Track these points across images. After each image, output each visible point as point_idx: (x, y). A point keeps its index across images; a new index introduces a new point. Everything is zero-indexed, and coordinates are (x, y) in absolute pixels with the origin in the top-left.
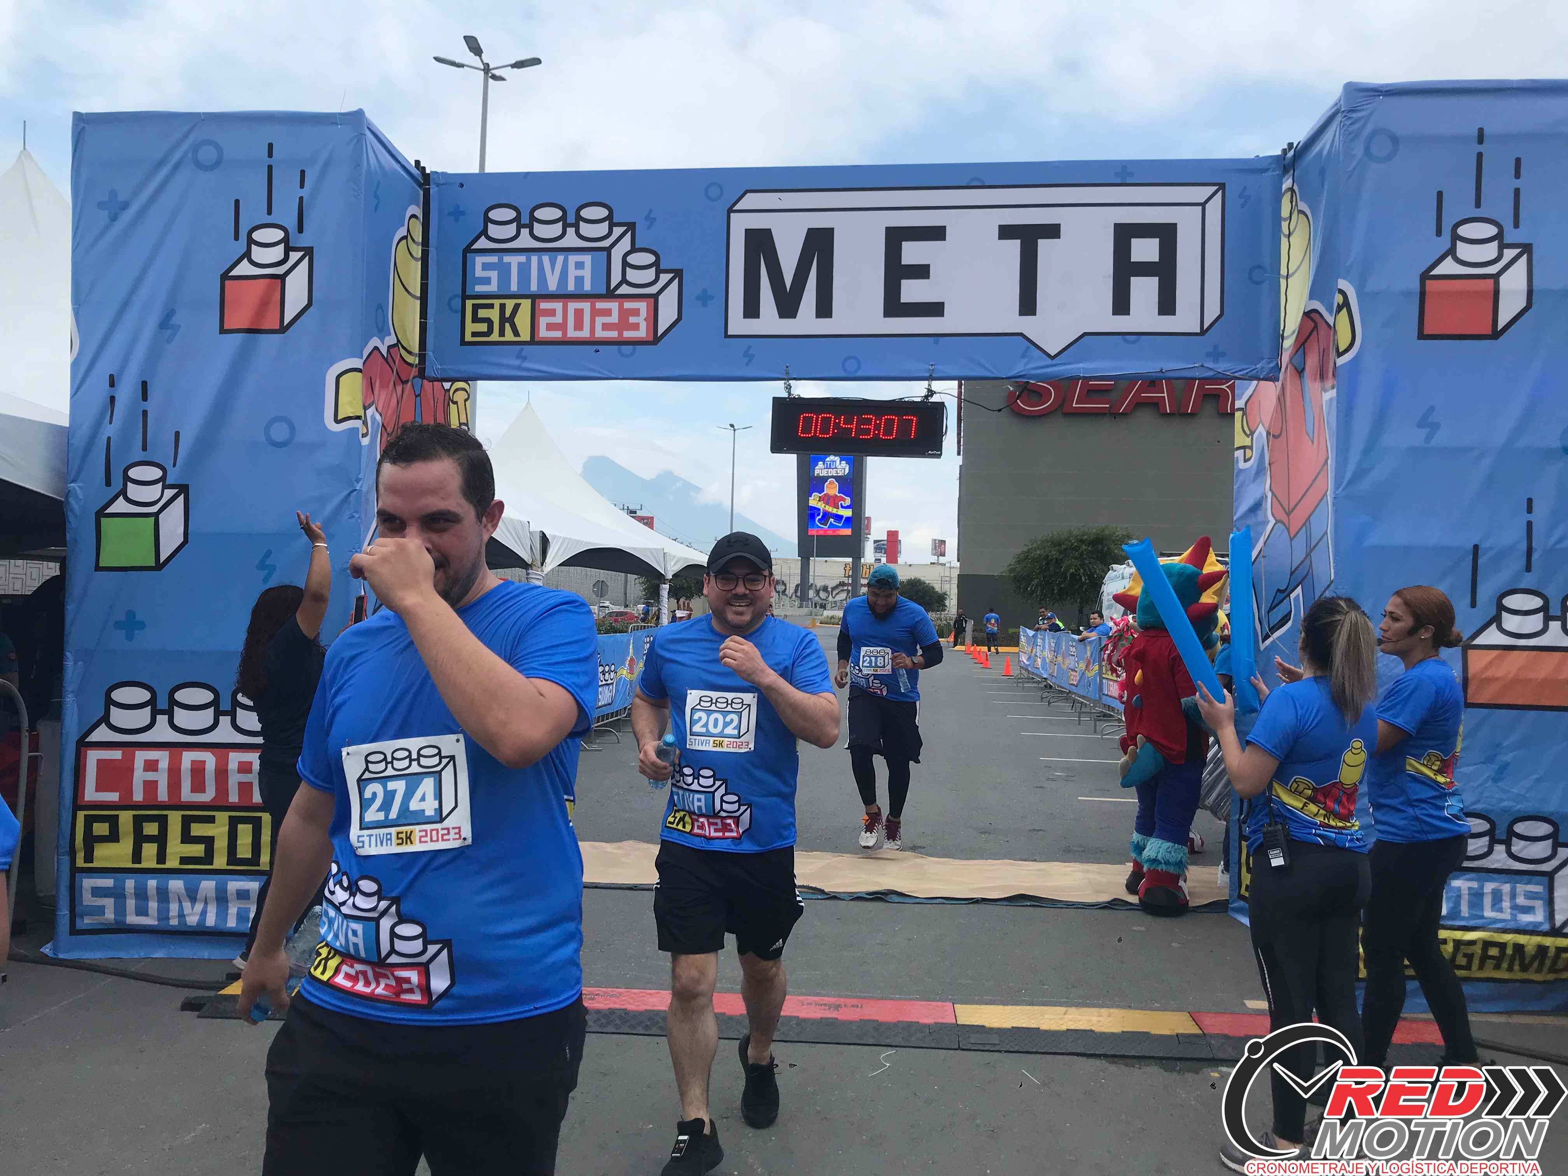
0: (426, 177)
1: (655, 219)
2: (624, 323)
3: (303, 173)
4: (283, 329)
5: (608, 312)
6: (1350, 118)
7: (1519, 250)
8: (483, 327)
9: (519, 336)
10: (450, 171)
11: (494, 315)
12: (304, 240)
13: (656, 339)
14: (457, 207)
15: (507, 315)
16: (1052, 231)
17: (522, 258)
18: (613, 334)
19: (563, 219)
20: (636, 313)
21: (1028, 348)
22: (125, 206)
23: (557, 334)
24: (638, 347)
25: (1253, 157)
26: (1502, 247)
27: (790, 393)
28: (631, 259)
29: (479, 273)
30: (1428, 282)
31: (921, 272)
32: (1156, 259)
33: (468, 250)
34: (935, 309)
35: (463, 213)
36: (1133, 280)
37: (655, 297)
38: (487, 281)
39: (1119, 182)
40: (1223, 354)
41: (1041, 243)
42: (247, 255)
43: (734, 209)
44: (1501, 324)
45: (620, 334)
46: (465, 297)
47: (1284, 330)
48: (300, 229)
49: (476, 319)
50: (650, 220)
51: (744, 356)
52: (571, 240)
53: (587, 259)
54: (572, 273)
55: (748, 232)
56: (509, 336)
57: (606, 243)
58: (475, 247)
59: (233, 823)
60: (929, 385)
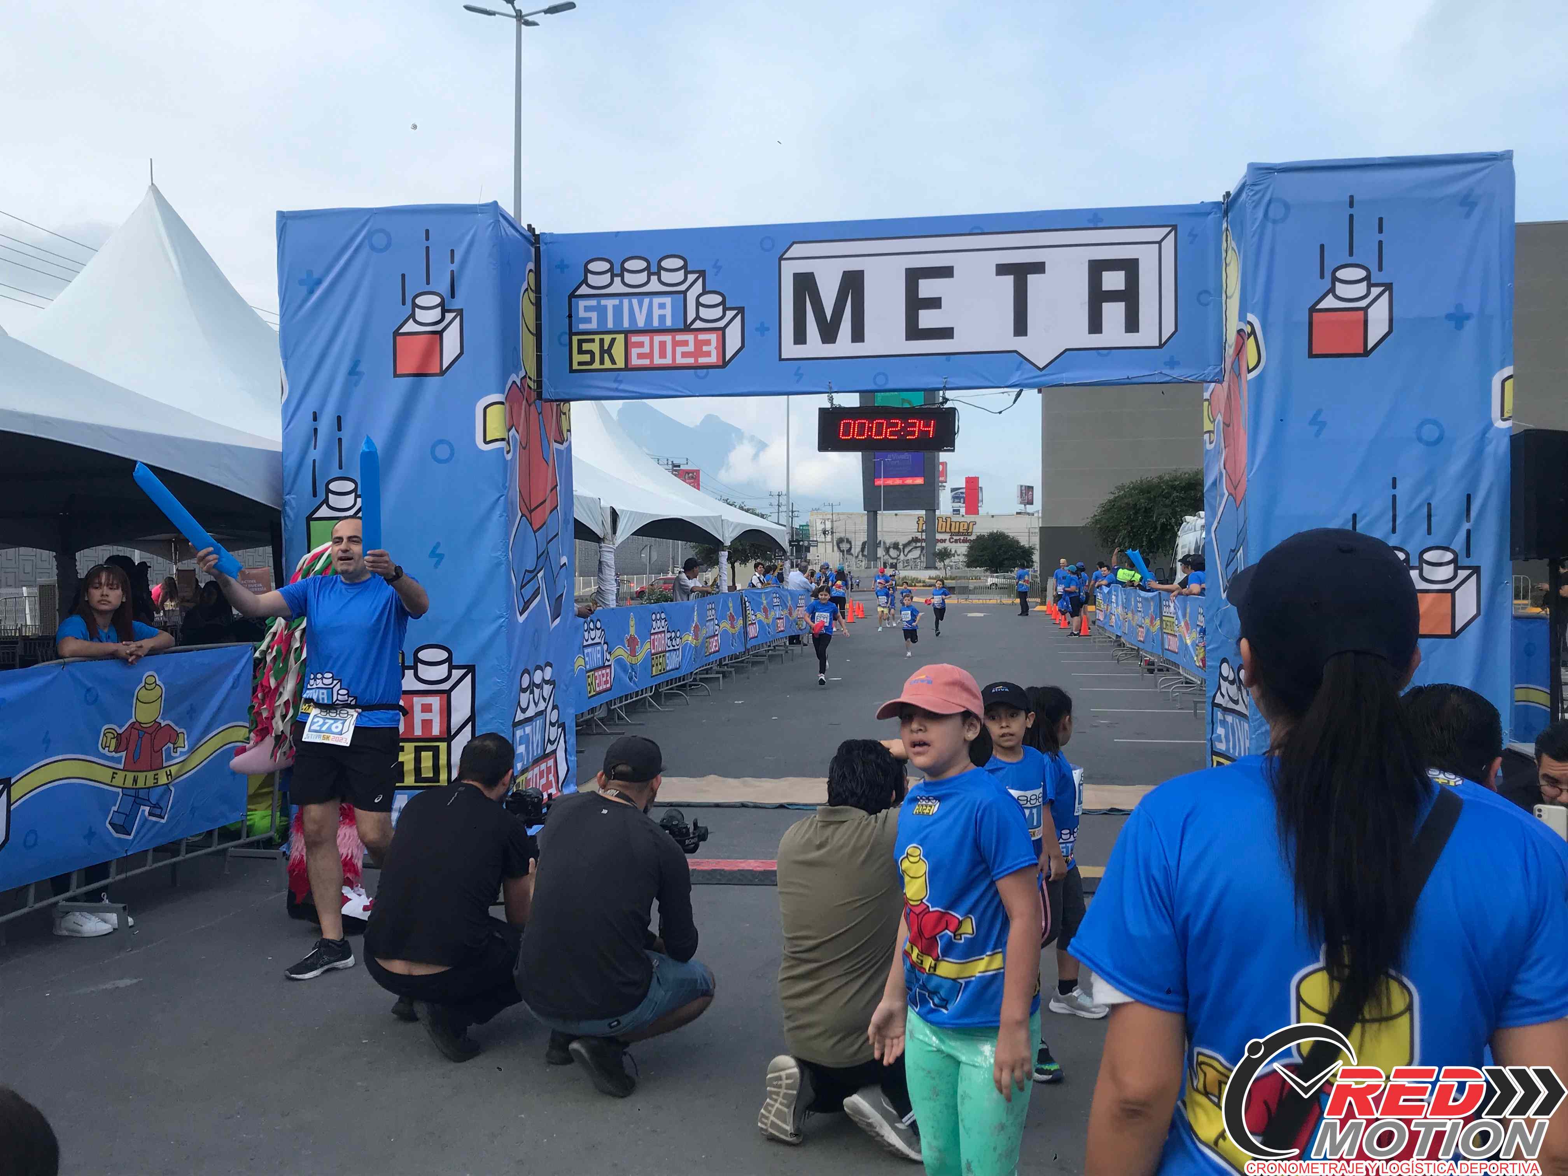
0: (537, 237)
1: (720, 268)
2: (698, 352)
3: (452, 251)
4: (443, 373)
5: (685, 343)
6: (1252, 190)
7: (1383, 288)
8: (587, 358)
9: (616, 364)
10: (555, 232)
11: (595, 347)
12: (457, 304)
13: (725, 364)
14: (562, 261)
15: (606, 347)
16: (1039, 268)
17: (616, 301)
18: (690, 361)
19: (648, 268)
20: (708, 342)
21: (1021, 363)
22: (319, 282)
23: (646, 362)
24: (709, 370)
25: (1198, 202)
26: (1370, 286)
27: (832, 404)
28: (702, 300)
29: (582, 314)
30: (1314, 314)
31: (935, 303)
32: (1123, 288)
33: (572, 296)
34: (946, 333)
35: (567, 266)
36: (1105, 305)
37: (723, 329)
38: (588, 320)
39: (1092, 226)
40: (1178, 363)
41: (1031, 278)
42: (412, 316)
43: (785, 257)
44: (1370, 346)
45: (696, 360)
46: (571, 334)
47: (1225, 343)
48: (453, 296)
49: (581, 351)
50: (718, 268)
51: (796, 374)
52: (654, 286)
53: (667, 300)
54: (656, 312)
55: (796, 276)
56: (608, 364)
57: (683, 288)
58: (577, 293)
59: (418, 751)
60: (944, 394)
